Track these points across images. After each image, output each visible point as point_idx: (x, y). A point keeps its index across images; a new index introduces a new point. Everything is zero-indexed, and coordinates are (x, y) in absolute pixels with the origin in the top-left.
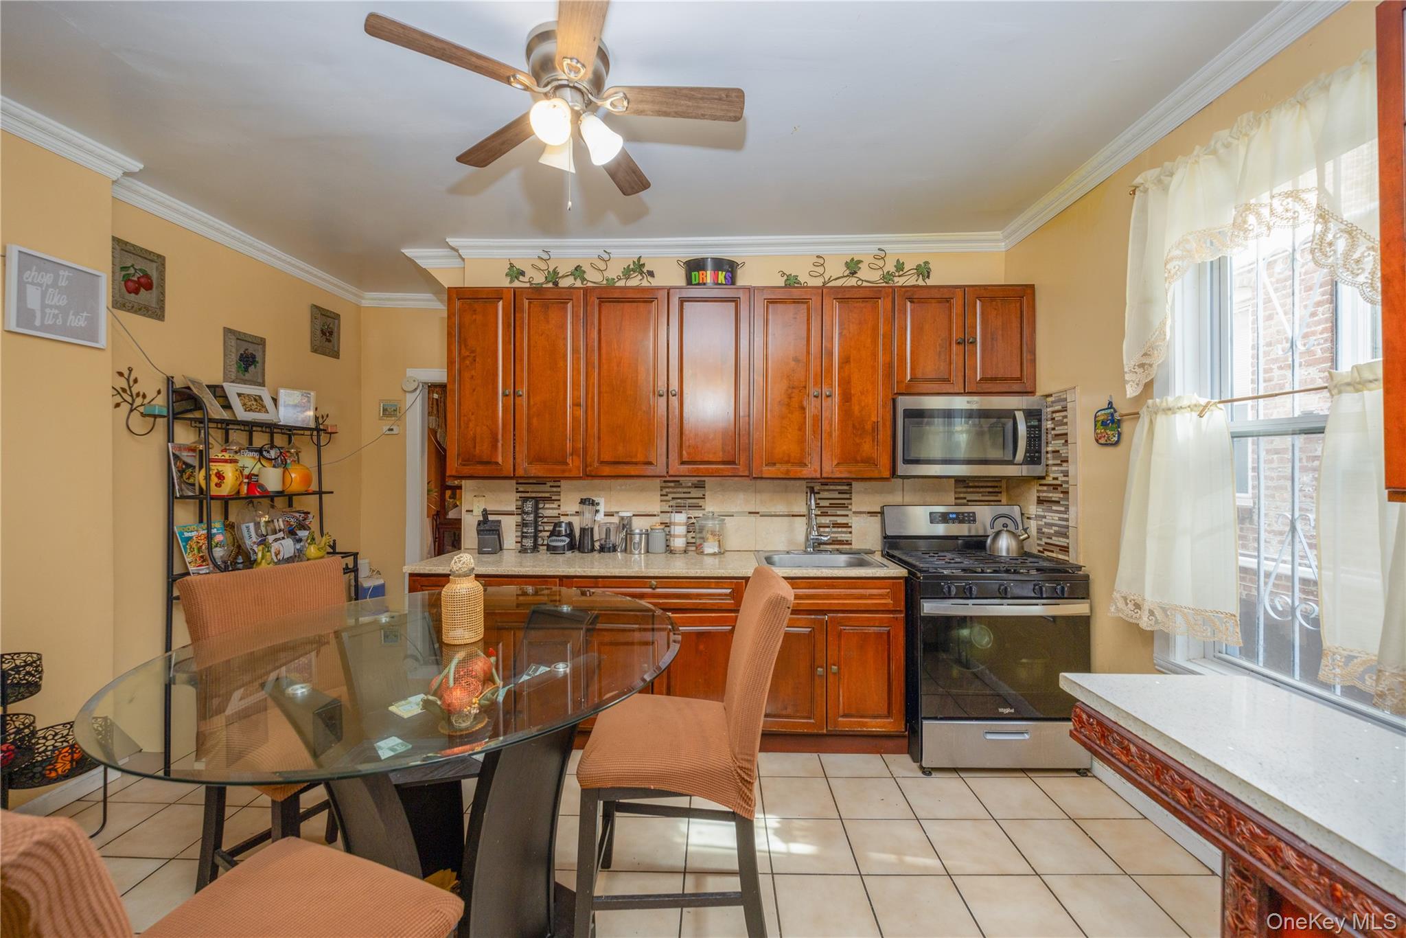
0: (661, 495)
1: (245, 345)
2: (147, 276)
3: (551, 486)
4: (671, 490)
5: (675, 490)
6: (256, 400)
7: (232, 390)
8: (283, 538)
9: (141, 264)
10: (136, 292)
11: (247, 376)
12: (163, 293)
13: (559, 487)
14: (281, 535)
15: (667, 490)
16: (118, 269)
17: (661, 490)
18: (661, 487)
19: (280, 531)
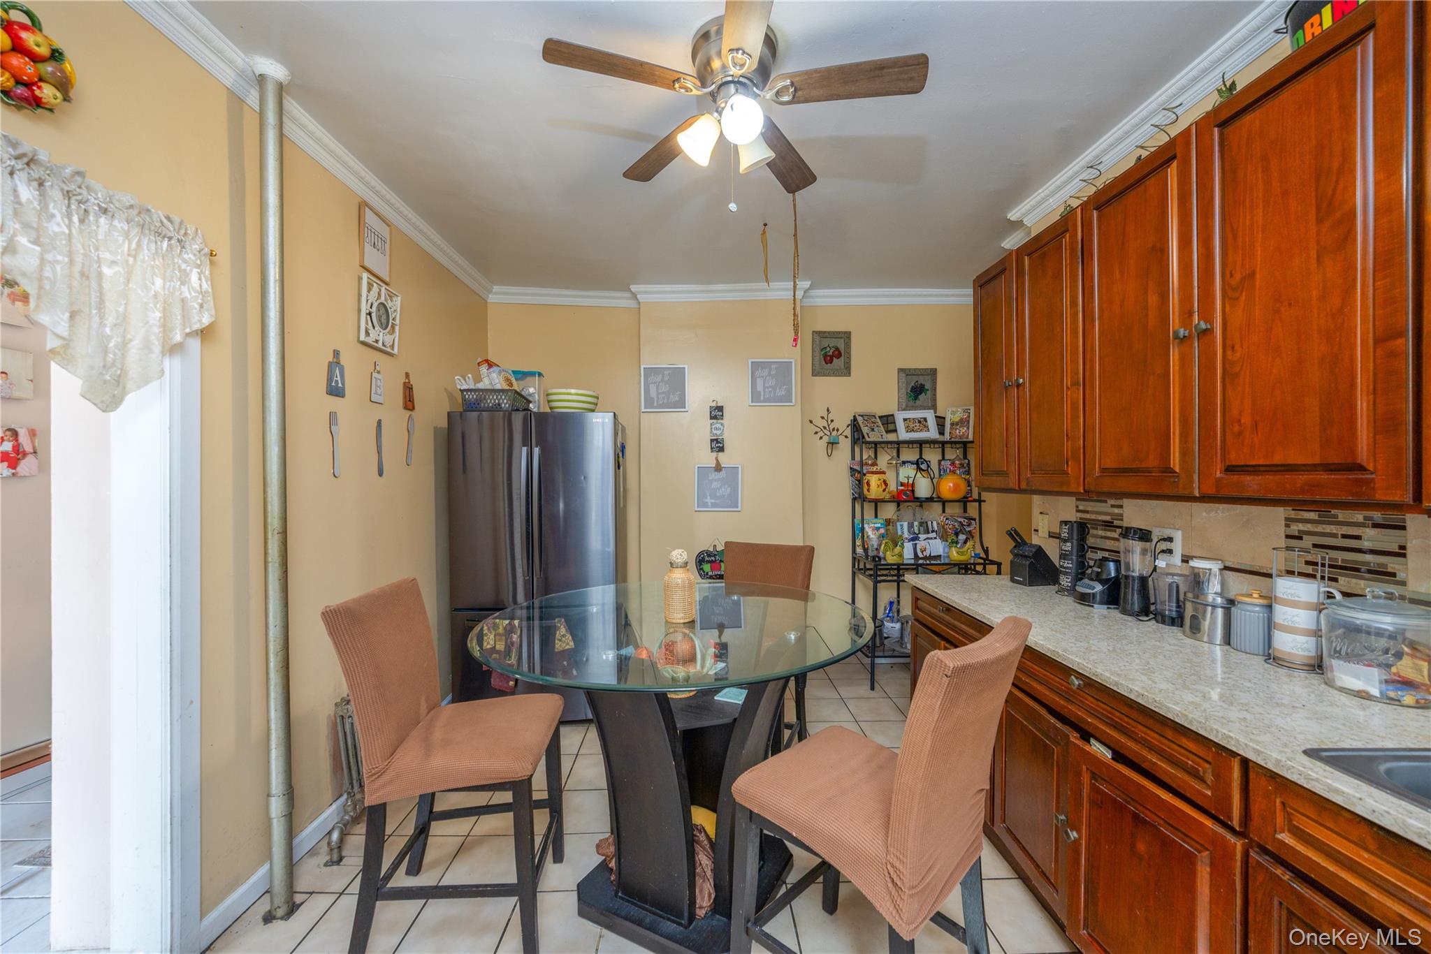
0: (1288, 537)
1: (915, 378)
2: (837, 349)
3: (1113, 506)
4: (1309, 527)
5: (1320, 528)
6: (920, 422)
7: (900, 417)
8: (935, 538)
9: (832, 343)
10: (831, 362)
11: (918, 402)
12: (849, 358)
13: (1121, 507)
14: (934, 535)
15: (1301, 527)
16: (817, 349)
17: (1287, 526)
18: (1287, 519)
19: (933, 531)
